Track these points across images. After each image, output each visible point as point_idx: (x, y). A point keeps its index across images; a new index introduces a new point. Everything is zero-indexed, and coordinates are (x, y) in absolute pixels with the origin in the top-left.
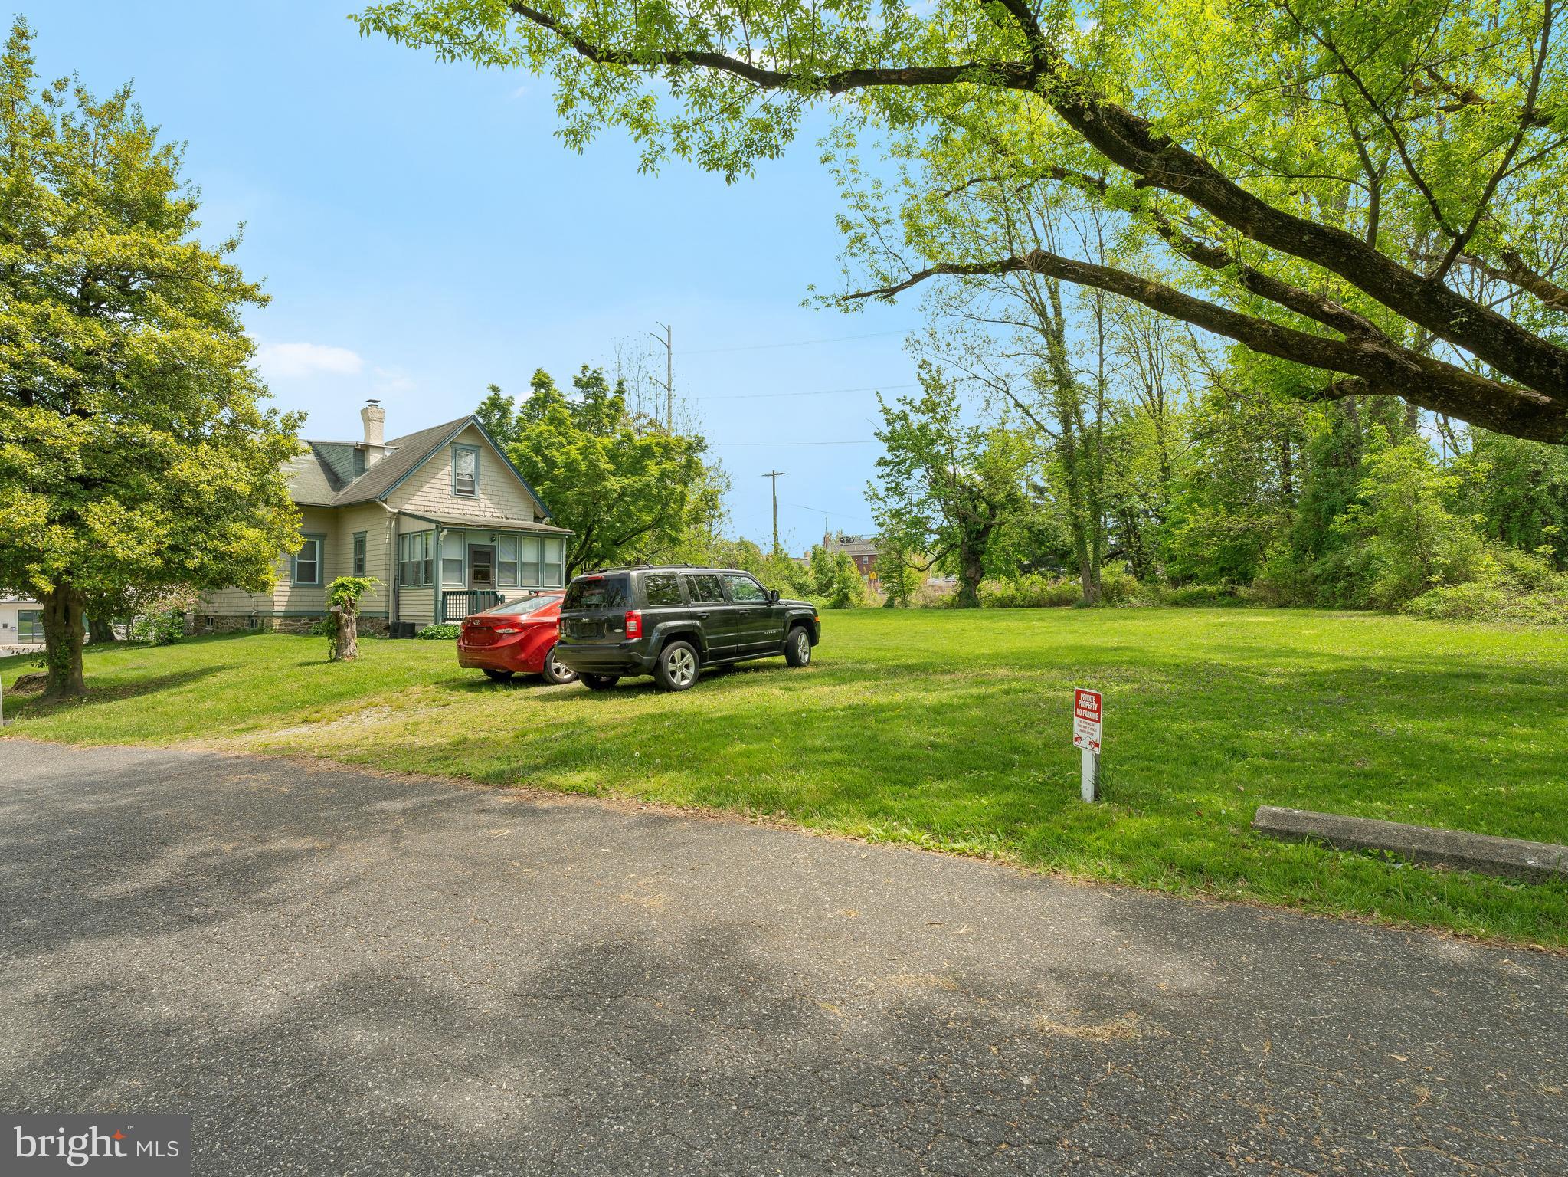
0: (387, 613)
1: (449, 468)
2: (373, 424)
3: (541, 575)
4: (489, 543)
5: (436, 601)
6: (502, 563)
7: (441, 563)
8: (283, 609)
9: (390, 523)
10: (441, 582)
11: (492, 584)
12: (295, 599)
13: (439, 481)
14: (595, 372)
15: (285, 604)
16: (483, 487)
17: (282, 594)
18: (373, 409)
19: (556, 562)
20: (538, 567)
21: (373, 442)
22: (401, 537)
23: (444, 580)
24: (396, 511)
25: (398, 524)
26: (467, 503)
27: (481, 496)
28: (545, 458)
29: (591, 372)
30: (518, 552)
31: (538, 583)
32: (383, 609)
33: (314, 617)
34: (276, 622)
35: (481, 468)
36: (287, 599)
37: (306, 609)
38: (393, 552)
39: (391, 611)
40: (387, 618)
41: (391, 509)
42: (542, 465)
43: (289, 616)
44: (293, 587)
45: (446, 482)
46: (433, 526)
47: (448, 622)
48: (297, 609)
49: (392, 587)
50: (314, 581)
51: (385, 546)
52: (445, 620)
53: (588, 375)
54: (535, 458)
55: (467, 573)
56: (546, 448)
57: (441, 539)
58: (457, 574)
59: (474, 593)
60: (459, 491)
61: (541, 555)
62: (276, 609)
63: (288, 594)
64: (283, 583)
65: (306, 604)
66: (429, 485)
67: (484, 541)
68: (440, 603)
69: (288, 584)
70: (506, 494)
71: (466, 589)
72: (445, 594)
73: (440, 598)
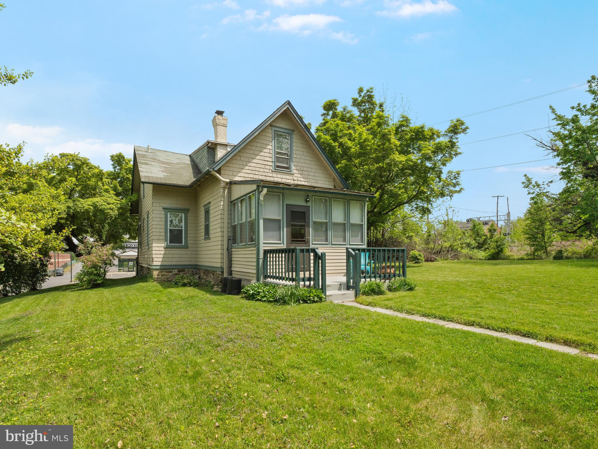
0: (222, 268)
1: (270, 147)
2: (220, 128)
3: (347, 234)
4: (303, 203)
5: (258, 259)
6: (315, 223)
7: (261, 222)
8: (160, 264)
9: (224, 192)
10: (262, 240)
11: (307, 242)
12: (167, 256)
13: (262, 158)
14: (368, 91)
15: (161, 260)
16: (296, 164)
17: (159, 252)
18: (220, 117)
19: (359, 222)
20: (344, 227)
21: (220, 140)
22: (232, 204)
23: (264, 239)
24: (228, 180)
25: (230, 192)
26: (284, 177)
27: (295, 171)
28: (341, 145)
29: (365, 92)
30: (328, 213)
31: (345, 240)
32: (219, 265)
33: (181, 269)
34: (155, 273)
35: (294, 148)
36: (162, 256)
37: (176, 263)
38: (226, 217)
39: (225, 267)
40: (223, 272)
41: (224, 179)
42: (338, 150)
43: (163, 268)
44: (166, 248)
45: (268, 159)
46: (254, 187)
47: (269, 280)
48: (170, 263)
49: (225, 247)
50: (182, 243)
51: (220, 212)
52: (266, 277)
53: (362, 94)
54: (333, 144)
55: (285, 232)
56: (341, 137)
57: (262, 198)
58: (276, 233)
59: (293, 251)
60: (278, 167)
61: (347, 215)
62: (155, 263)
63: (163, 252)
64: (159, 245)
65: (177, 260)
66: (254, 161)
67: (299, 202)
68: (261, 261)
69: (163, 245)
70: (313, 170)
71: (284, 246)
72: (266, 252)
73: (261, 256)
